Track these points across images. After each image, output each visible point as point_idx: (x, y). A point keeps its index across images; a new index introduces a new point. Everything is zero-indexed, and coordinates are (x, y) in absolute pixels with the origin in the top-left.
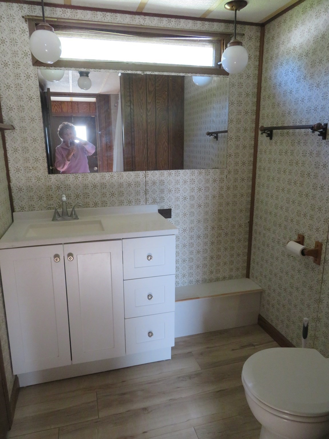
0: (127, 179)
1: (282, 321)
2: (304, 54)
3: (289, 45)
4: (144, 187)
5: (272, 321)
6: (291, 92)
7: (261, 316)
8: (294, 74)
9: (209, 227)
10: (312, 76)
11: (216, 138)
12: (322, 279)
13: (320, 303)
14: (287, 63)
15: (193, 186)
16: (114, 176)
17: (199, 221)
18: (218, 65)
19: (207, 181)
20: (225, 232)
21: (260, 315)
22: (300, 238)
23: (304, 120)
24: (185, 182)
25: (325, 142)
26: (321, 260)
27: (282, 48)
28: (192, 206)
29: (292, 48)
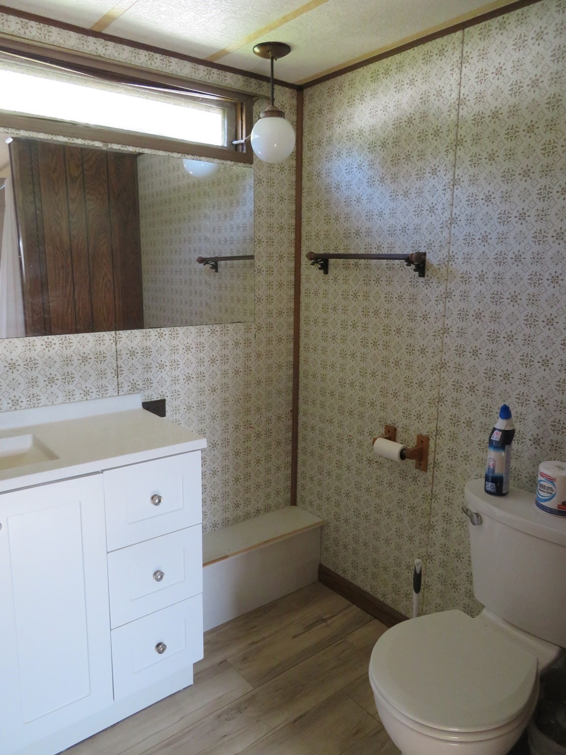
0: (81, 348)
1: (365, 570)
2: (379, 143)
3: (350, 127)
4: (114, 362)
5: (344, 572)
6: (358, 200)
7: (325, 567)
8: (362, 173)
9: (231, 426)
10: (395, 178)
11: (215, 267)
12: (432, 492)
13: (431, 531)
14: (349, 154)
15: (202, 355)
16: (53, 343)
17: (214, 418)
18: (232, 144)
19: (225, 345)
20: (257, 431)
21: (321, 566)
22: (389, 432)
23: (385, 245)
24: (188, 349)
25: (424, 281)
26: (429, 462)
27: (338, 130)
28: (201, 391)
29: (357, 131)
